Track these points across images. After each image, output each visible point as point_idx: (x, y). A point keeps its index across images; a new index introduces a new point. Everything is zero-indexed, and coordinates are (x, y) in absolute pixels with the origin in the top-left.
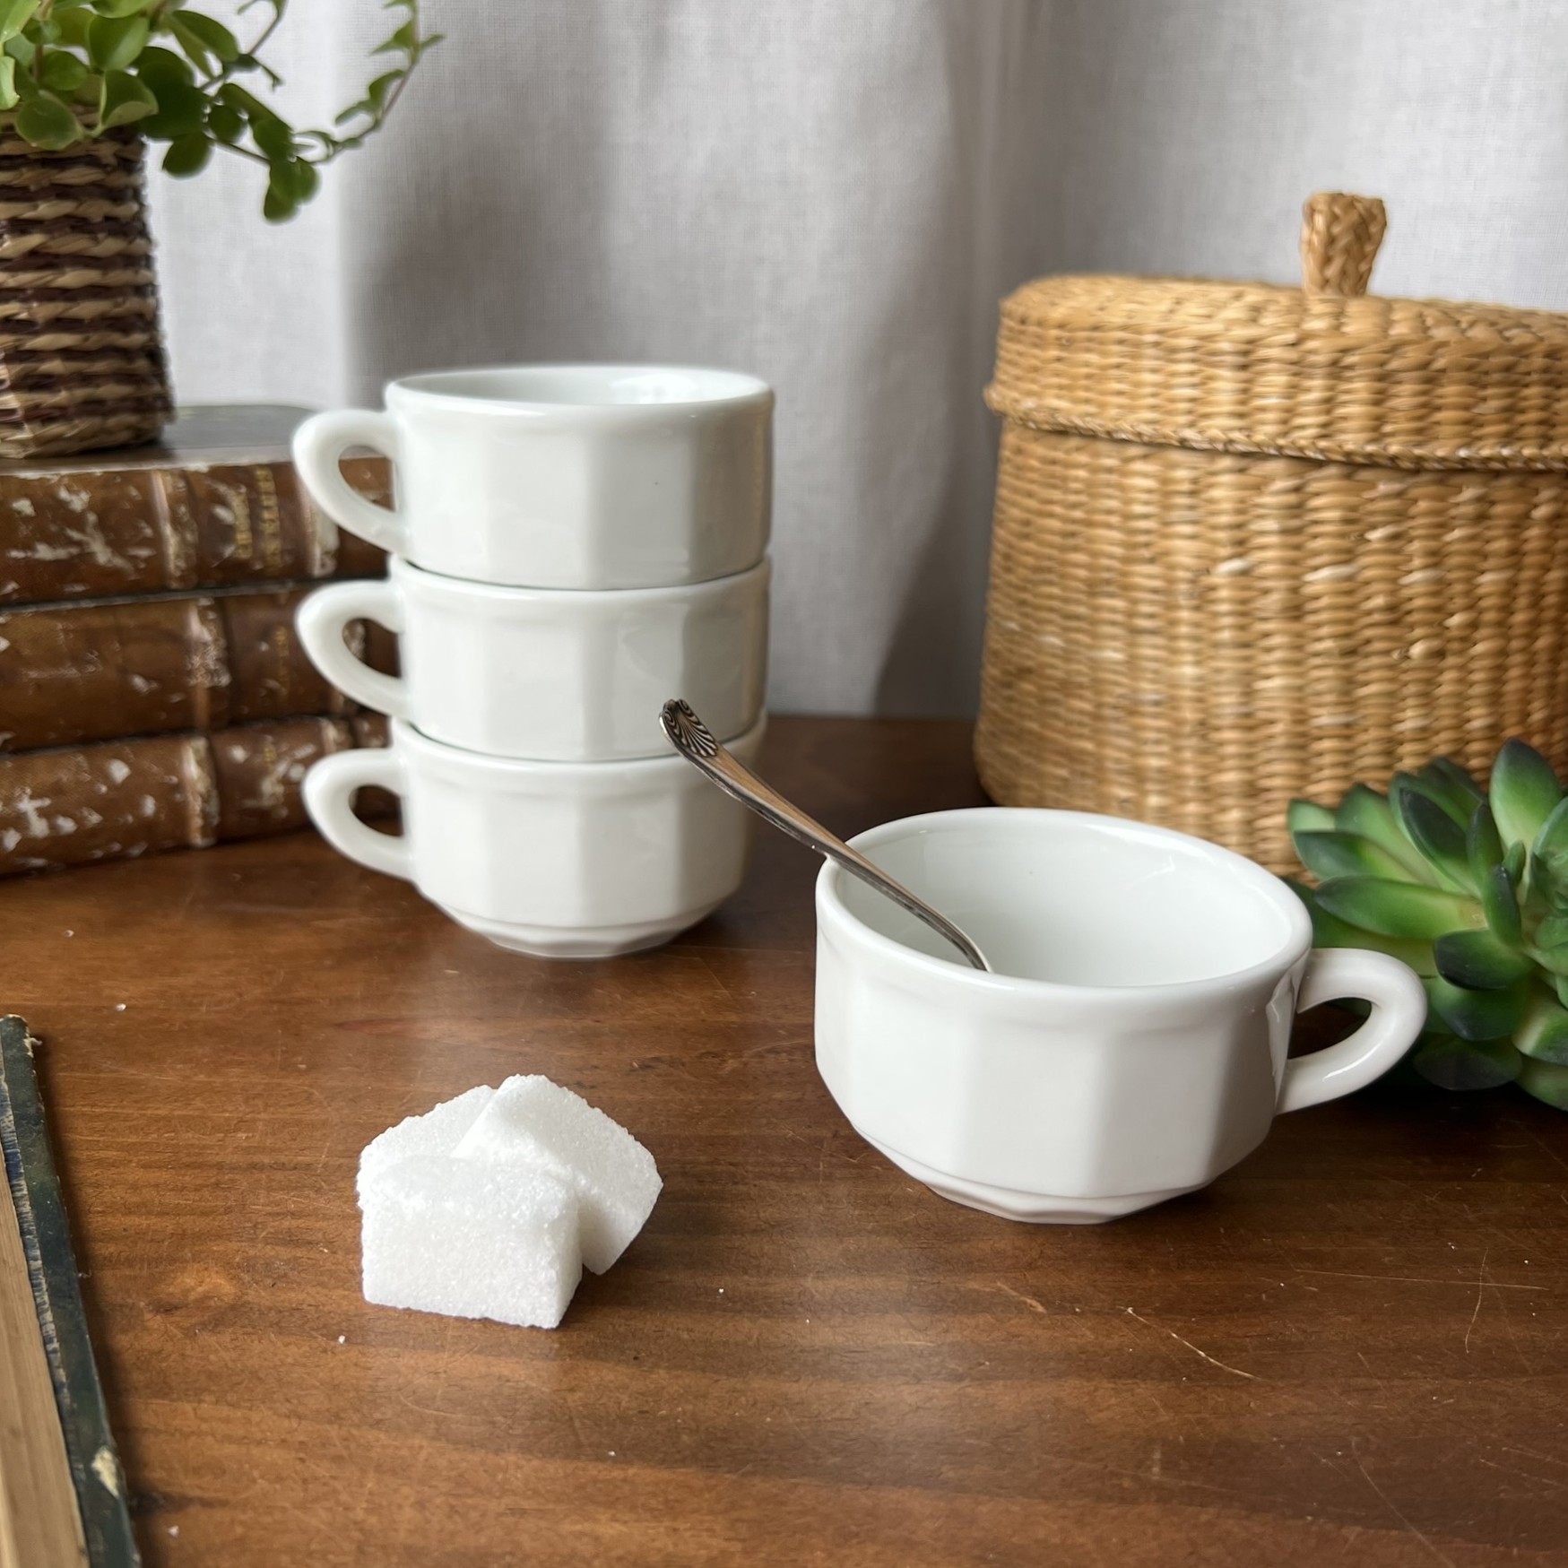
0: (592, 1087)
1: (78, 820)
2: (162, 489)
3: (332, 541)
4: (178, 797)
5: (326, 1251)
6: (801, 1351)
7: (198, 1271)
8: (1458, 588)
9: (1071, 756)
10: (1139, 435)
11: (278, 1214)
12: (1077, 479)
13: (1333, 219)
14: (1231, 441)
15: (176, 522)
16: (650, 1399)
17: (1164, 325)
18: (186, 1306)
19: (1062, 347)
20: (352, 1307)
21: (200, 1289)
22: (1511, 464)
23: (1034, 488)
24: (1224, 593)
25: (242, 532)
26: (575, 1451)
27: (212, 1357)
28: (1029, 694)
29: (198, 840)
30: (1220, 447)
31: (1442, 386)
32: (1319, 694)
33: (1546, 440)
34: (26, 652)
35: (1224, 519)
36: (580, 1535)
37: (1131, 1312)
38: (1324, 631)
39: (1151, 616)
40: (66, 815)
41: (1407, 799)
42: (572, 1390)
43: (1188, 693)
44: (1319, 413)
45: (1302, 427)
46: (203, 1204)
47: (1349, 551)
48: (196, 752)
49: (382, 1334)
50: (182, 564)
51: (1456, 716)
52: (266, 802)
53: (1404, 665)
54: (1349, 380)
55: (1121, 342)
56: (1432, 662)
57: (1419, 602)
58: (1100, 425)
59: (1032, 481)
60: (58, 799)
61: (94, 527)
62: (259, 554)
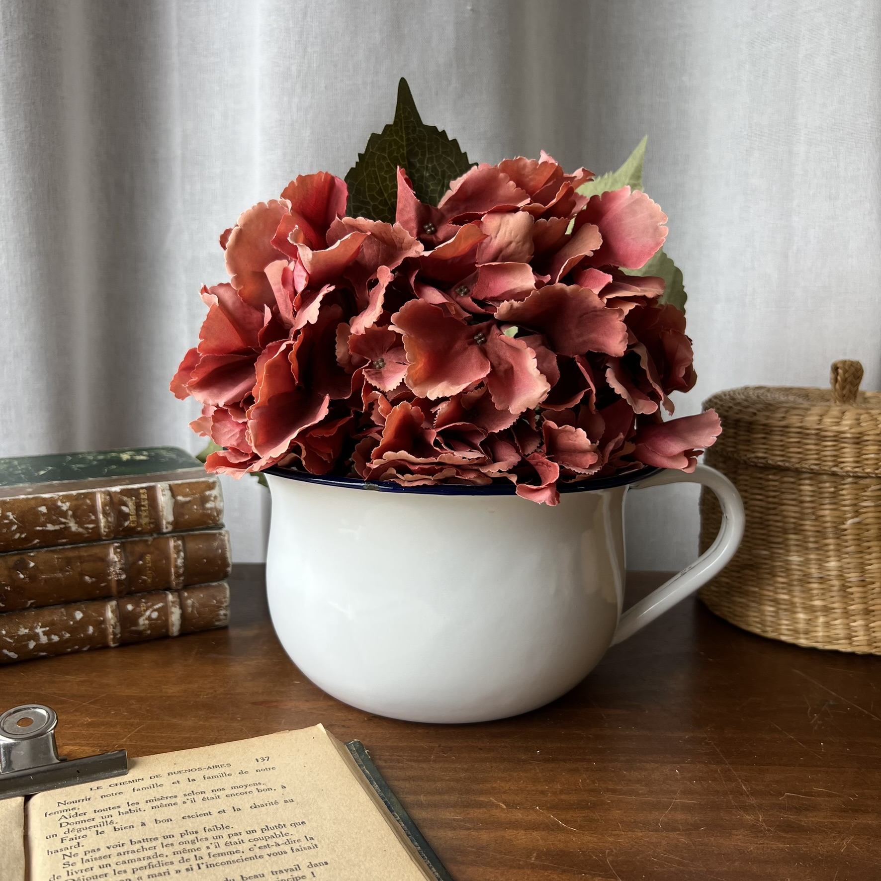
1: (61, 637)
2: (100, 500)
3: (170, 518)
4: (103, 626)
15: (105, 514)
25: (131, 515)
29: (112, 645)
34: (41, 567)
40: (55, 635)
48: (112, 607)
50: (107, 530)
52: (141, 628)
60: (53, 628)
61: (71, 516)
62: (139, 524)
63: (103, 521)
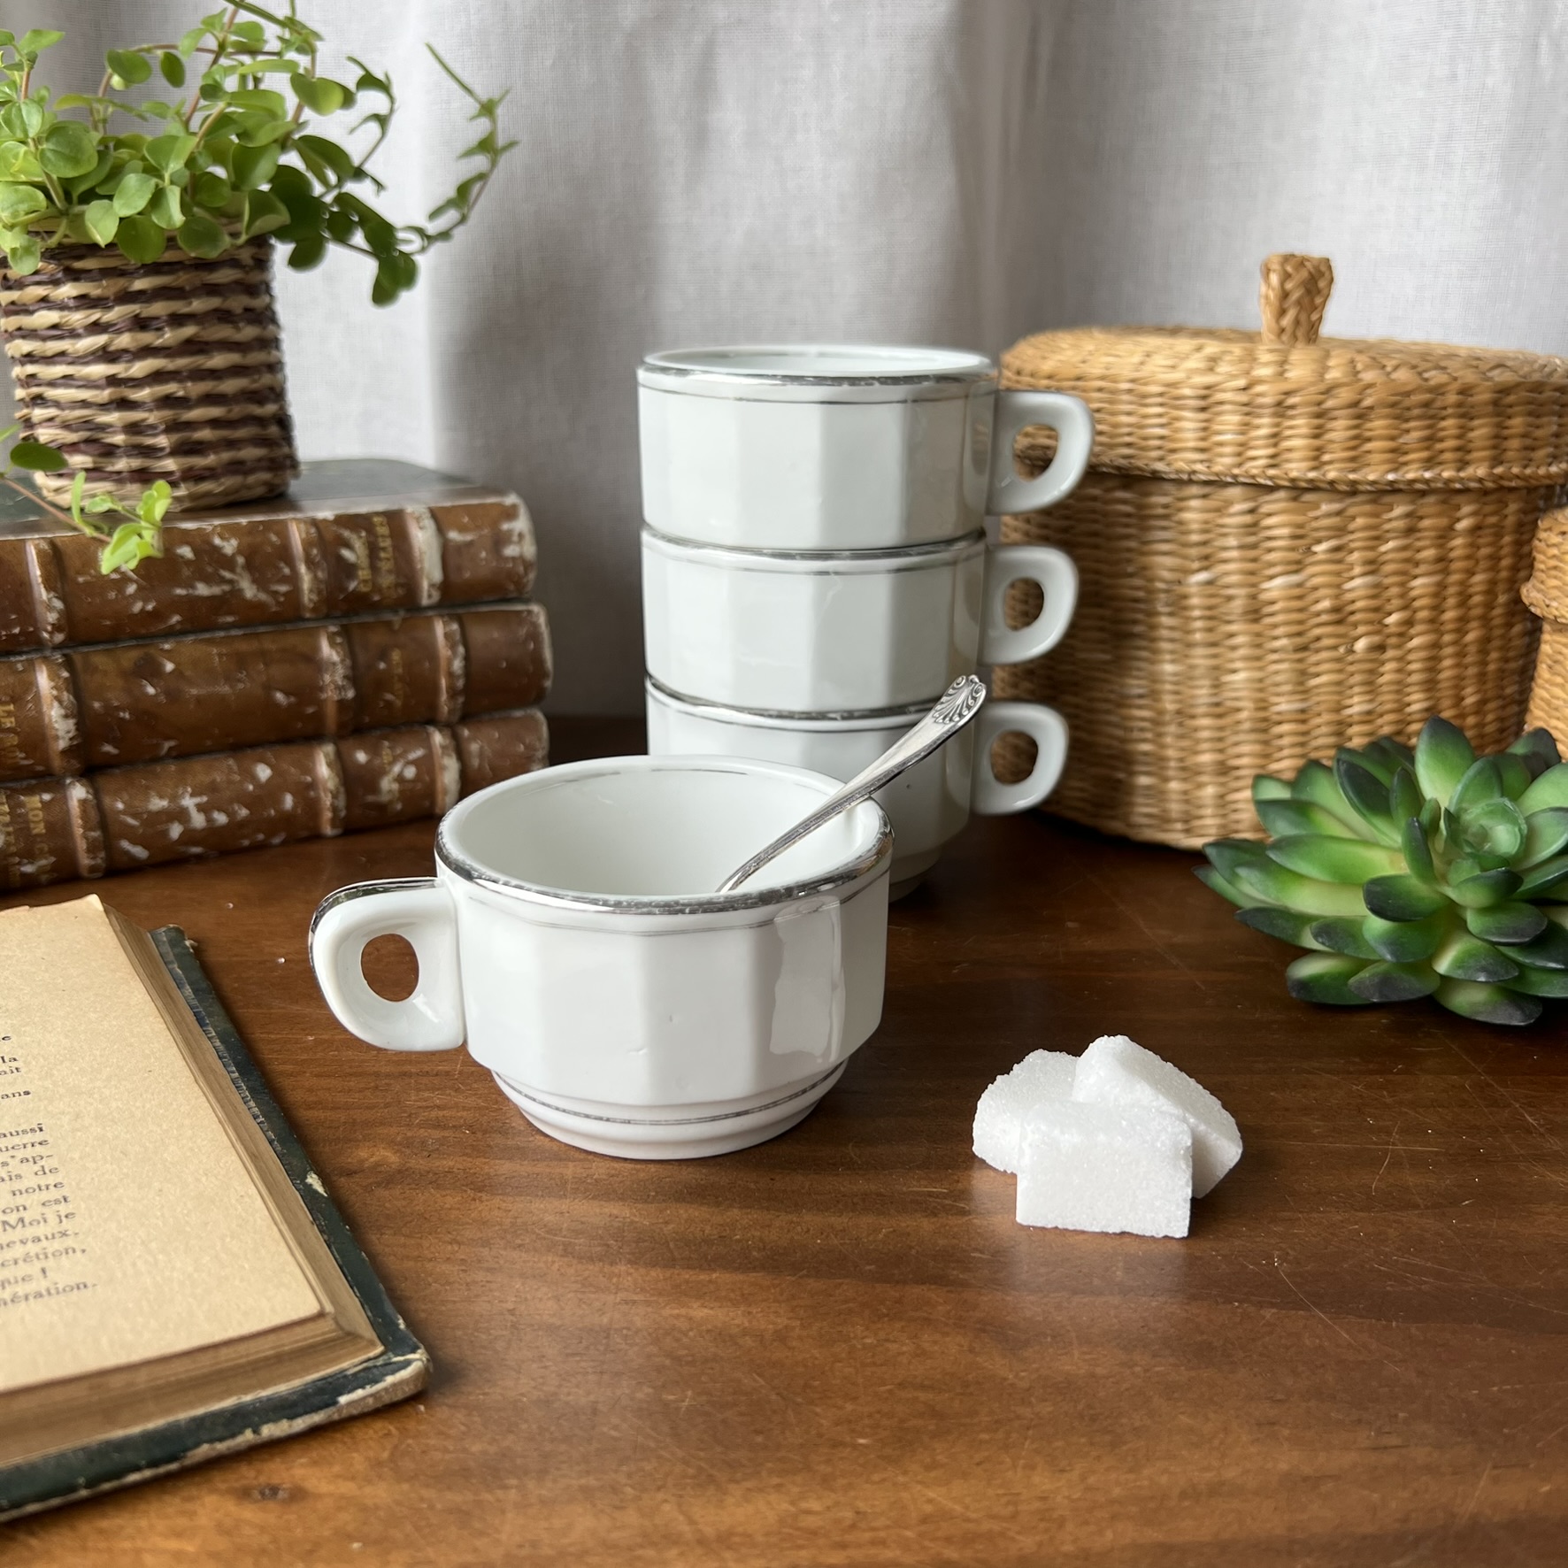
1: (230, 814)
2: (297, 536)
3: (437, 576)
4: (312, 793)
5: (467, 1131)
7: (369, 1148)
8: (1394, 591)
11: (427, 1107)
13: (1286, 276)
14: (1194, 472)
15: (310, 563)
16: (727, 1229)
17: (1136, 375)
18: (363, 1171)
20: (492, 1170)
21: (372, 1160)
22: (1433, 485)
24: (1195, 601)
25: (363, 569)
26: (671, 1263)
27: (387, 1205)
29: (328, 830)
30: (1185, 477)
31: (1371, 421)
32: (1277, 685)
33: (1463, 464)
34: (188, 673)
35: (1194, 538)
36: (678, 1317)
38: (1280, 631)
40: (219, 810)
41: (1343, 768)
42: (666, 1223)
43: (1167, 687)
44: (1267, 446)
45: (1254, 459)
46: (367, 1101)
47: (1298, 562)
48: (326, 755)
50: (314, 597)
51: (1398, 701)
52: (385, 798)
53: (1350, 658)
54: (1292, 417)
55: (1100, 390)
56: (1374, 655)
57: (1360, 604)
60: (214, 800)
61: (243, 567)
62: (376, 588)
63: (306, 579)
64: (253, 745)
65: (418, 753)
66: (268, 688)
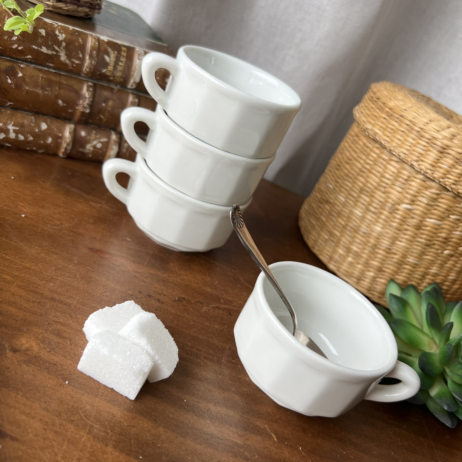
0: (162, 303)
1: (26, 138)
2: (90, 43)
3: (138, 80)
4: (59, 141)
5: (69, 343)
6: (204, 433)
9: (331, 234)
10: (399, 156)
11: (57, 322)
12: (372, 157)
14: (427, 173)
15: (91, 56)
16: (156, 438)
17: (423, 127)
18: (20, 351)
19: (388, 116)
20: (72, 370)
21: (26, 345)
23: (358, 151)
24: (400, 212)
25: (111, 66)
26: (130, 453)
27: (25, 376)
28: (327, 210)
29: (61, 155)
30: (423, 172)
32: (412, 252)
34: (27, 80)
35: (411, 192)
37: (301, 449)
38: (424, 236)
39: (375, 208)
40: (22, 134)
41: (430, 306)
42: (133, 427)
43: (375, 235)
44: (456, 177)
45: (449, 178)
46: (34, 309)
47: (443, 218)
48: (70, 129)
49: (80, 384)
50: (88, 70)
51: (447, 273)
52: (86, 151)
53: (440, 255)
55: (407, 125)
56: (448, 257)
57: (454, 240)
58: (389, 147)
59: (357, 148)
60: (21, 129)
61: (63, 47)
62: (113, 75)
63: (87, 62)
64: (44, 114)
65: (105, 140)
66: (57, 97)
